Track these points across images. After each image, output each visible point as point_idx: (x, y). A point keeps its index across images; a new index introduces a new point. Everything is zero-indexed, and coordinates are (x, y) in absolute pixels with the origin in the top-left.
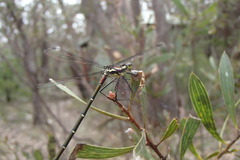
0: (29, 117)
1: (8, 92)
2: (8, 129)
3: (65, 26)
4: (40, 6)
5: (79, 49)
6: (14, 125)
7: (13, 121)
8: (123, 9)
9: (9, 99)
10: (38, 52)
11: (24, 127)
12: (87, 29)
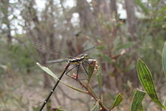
0: (41, 83)
1: (28, 66)
2: (28, 91)
3: (65, 22)
4: (50, 8)
5: (75, 37)
6: (31, 88)
7: (30, 86)
8: (105, 9)
9: (29, 71)
10: (48, 40)
11: (38, 89)
12: (80, 23)
